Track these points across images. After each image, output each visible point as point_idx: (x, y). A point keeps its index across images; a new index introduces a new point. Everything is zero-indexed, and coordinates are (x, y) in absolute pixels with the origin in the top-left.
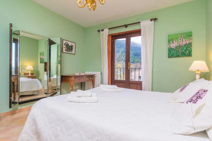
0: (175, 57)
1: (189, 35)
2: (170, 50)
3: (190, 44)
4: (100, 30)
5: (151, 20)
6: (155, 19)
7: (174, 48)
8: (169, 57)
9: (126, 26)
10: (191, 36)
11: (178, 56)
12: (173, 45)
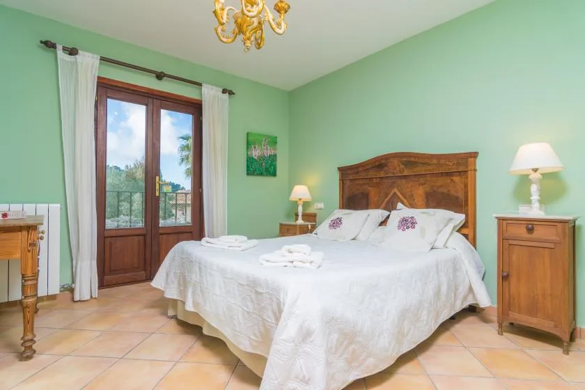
0: (257, 175)
1: (273, 141)
2: (250, 160)
3: (275, 156)
4: (59, 47)
5: (224, 91)
6: (231, 93)
7: (256, 158)
8: (248, 174)
9: (160, 76)
10: (276, 143)
11: (261, 174)
12: (256, 153)
